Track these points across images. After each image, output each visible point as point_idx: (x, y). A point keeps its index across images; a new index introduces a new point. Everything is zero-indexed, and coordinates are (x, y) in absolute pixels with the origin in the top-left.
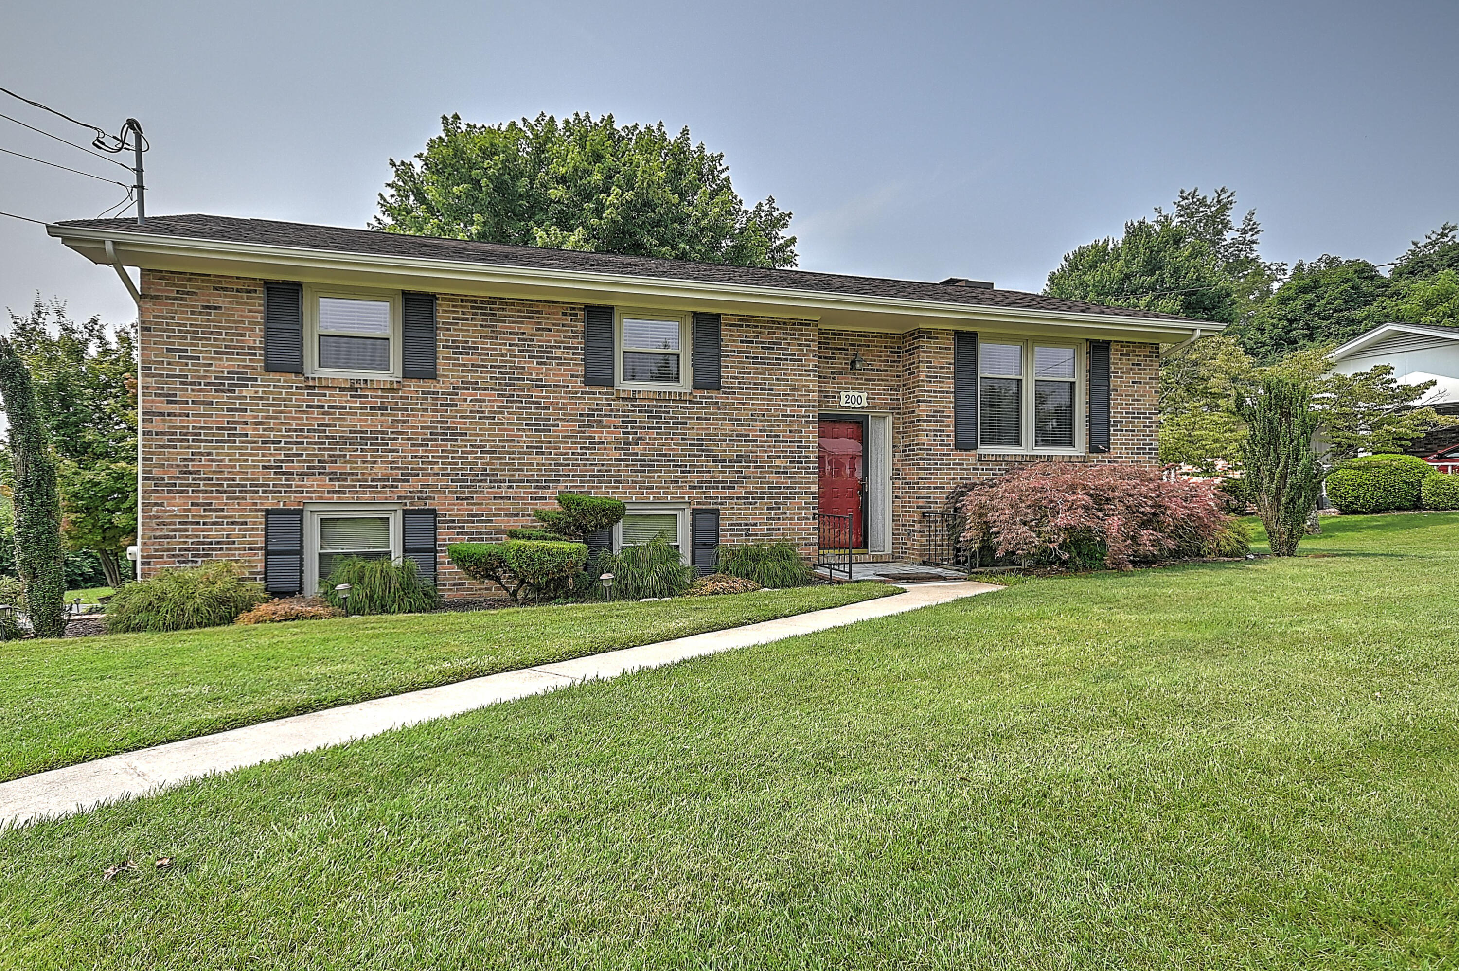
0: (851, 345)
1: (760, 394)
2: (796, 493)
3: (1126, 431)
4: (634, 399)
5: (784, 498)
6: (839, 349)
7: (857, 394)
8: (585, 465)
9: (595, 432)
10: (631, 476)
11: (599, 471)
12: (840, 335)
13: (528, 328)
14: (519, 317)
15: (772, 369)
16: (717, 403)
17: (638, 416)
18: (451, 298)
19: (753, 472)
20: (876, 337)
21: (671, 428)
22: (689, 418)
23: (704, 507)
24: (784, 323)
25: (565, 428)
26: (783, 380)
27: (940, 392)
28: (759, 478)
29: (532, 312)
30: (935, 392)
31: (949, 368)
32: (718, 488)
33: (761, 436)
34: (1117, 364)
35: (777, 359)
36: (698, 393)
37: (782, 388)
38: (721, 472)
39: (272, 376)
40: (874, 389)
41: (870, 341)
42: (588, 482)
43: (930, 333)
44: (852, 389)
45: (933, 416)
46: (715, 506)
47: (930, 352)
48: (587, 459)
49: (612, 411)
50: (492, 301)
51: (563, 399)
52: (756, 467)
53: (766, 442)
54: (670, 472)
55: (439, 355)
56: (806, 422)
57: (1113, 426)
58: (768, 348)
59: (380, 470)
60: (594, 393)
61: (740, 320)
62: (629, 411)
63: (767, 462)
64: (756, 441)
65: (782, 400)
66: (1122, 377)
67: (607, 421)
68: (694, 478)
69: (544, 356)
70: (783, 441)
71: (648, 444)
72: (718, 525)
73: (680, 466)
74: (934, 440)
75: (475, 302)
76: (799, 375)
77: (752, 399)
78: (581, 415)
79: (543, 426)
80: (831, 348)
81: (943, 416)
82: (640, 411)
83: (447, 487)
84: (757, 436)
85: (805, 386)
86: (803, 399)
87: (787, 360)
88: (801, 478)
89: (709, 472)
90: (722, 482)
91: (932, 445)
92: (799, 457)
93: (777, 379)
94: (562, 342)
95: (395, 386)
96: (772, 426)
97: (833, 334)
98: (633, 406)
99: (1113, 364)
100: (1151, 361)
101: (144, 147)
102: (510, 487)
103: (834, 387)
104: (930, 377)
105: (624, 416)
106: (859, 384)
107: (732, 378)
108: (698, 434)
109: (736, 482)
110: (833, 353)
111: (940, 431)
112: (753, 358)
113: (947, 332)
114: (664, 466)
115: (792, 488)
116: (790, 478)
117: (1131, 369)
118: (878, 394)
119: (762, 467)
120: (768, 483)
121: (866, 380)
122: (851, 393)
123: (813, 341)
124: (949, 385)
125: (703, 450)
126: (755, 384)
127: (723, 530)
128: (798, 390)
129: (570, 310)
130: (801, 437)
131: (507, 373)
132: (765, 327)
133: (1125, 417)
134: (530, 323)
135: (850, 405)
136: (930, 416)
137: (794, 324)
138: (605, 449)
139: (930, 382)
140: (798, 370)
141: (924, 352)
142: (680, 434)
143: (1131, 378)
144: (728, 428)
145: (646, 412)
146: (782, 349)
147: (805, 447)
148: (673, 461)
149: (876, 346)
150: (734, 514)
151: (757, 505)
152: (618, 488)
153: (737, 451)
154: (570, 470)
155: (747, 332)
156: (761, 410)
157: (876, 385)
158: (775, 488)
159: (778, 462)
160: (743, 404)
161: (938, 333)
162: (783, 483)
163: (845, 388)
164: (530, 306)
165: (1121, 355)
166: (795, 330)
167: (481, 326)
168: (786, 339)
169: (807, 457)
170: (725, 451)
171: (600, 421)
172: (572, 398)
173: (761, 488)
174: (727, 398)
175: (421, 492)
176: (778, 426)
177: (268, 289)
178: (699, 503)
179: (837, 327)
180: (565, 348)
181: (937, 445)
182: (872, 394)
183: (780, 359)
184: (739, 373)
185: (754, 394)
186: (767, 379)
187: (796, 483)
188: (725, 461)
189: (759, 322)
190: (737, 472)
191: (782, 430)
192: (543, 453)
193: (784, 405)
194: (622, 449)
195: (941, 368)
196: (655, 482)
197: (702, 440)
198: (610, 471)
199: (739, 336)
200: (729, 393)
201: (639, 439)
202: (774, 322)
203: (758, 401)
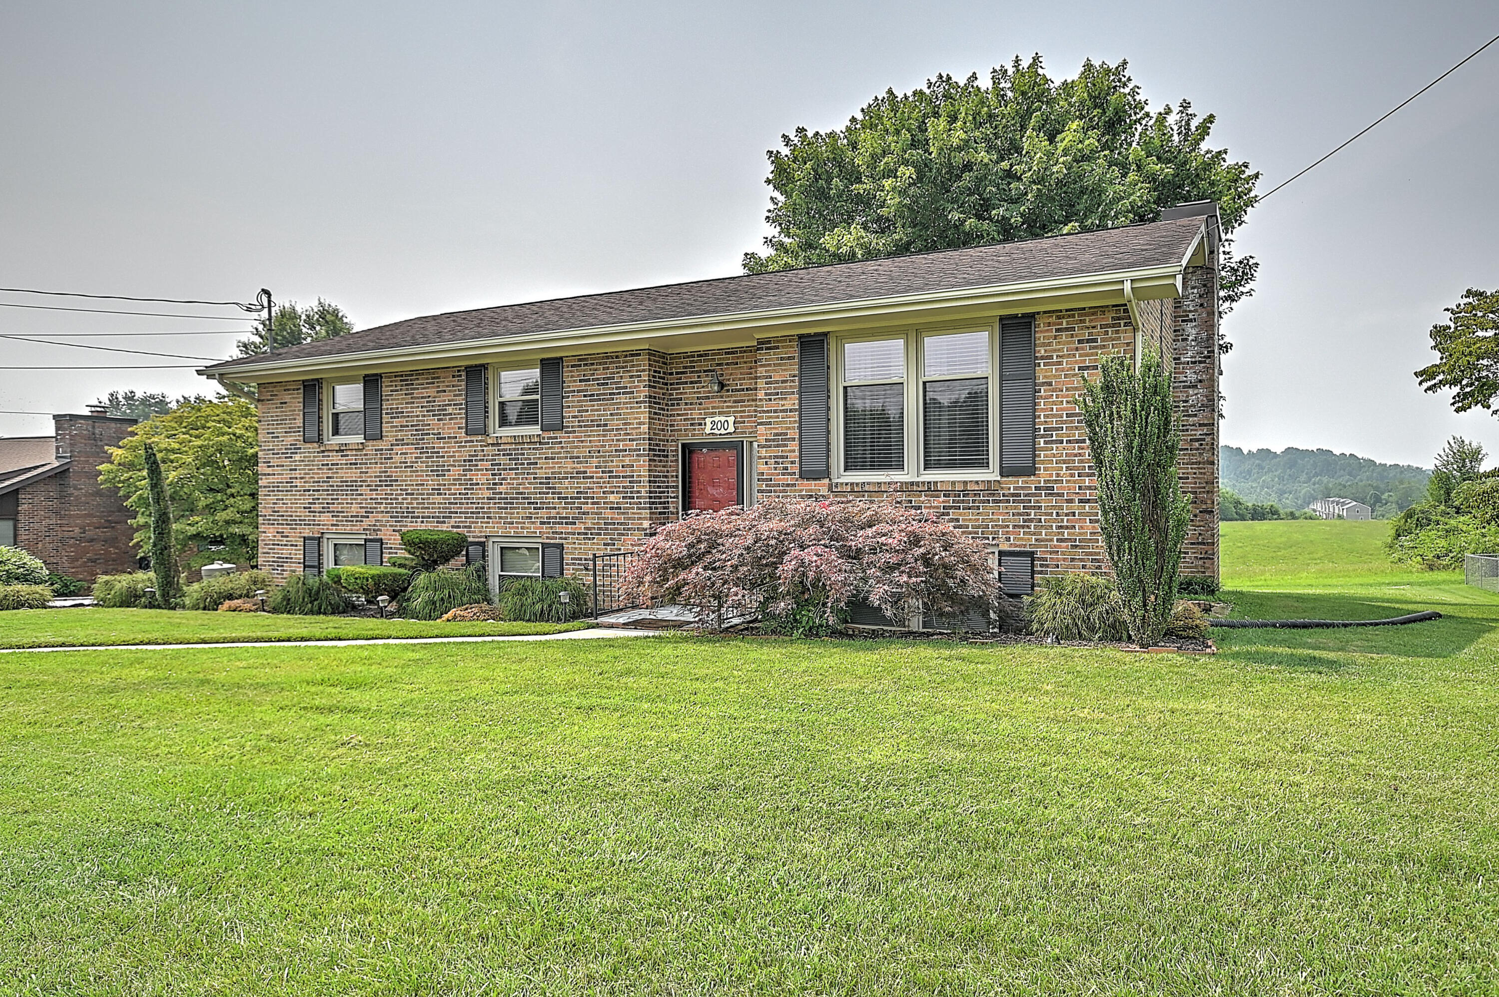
0: (718, 365)
1: (596, 431)
2: (629, 529)
3: (1069, 442)
4: (498, 444)
5: (619, 534)
6: (705, 371)
7: (723, 419)
8: (467, 503)
9: (473, 475)
10: (498, 513)
11: (476, 508)
12: (706, 355)
13: (432, 392)
14: (427, 383)
15: (607, 405)
16: (561, 443)
17: (503, 460)
18: (390, 375)
19: (591, 508)
20: (745, 352)
21: (525, 469)
22: (539, 458)
23: (552, 541)
24: (617, 357)
25: (455, 472)
26: (617, 414)
27: (782, 411)
28: (596, 514)
29: (434, 378)
30: (775, 411)
31: (793, 381)
32: (562, 523)
33: (597, 473)
34: (1049, 344)
35: (610, 394)
36: (546, 435)
37: (615, 423)
38: (564, 508)
39: (308, 445)
40: (744, 411)
41: (738, 358)
42: (469, 518)
43: (769, 342)
44: (720, 413)
45: (774, 440)
46: (561, 541)
47: (770, 365)
48: (469, 499)
49: (484, 456)
50: (412, 373)
51: (453, 448)
52: (593, 503)
53: (601, 478)
54: (525, 508)
55: (384, 421)
56: (637, 455)
57: (1042, 436)
58: (603, 384)
59: (355, 509)
60: (472, 441)
61: (580, 360)
62: (496, 455)
63: (602, 498)
64: (592, 477)
65: (615, 435)
66: (1060, 363)
67: (481, 465)
68: (543, 513)
69: (441, 414)
70: (616, 477)
71: (509, 484)
72: (562, 559)
73: (533, 503)
74: (775, 469)
75: (402, 376)
76: (631, 408)
77: (589, 436)
78: (465, 461)
79: (440, 472)
80: (697, 372)
81: (785, 440)
82: (504, 455)
83: (388, 522)
84: (593, 472)
85: (636, 418)
86: (634, 432)
87: (619, 393)
88: (633, 513)
89: (555, 508)
90: (566, 518)
91: (772, 474)
92: (631, 493)
93: (611, 414)
94: (452, 400)
95: (360, 447)
96: (607, 462)
97: (699, 356)
98: (498, 450)
99: (1044, 345)
100: (1117, 332)
101: (273, 304)
102: (422, 522)
103: (701, 414)
104: (770, 394)
105: (493, 460)
106: (728, 407)
107: (573, 417)
108: (546, 473)
109: (577, 518)
110: (699, 377)
111: (782, 457)
112: (590, 396)
113: (790, 338)
114: (521, 503)
115: (625, 524)
116: (623, 513)
117: (1077, 349)
118: (748, 416)
119: (597, 503)
120: (604, 518)
121: (735, 402)
122: (717, 419)
123: (644, 371)
124: (792, 402)
125: (550, 488)
126: (592, 421)
127: (567, 564)
128: (630, 424)
129: (455, 372)
130: (633, 471)
131: (420, 430)
132: (600, 364)
133: (1066, 422)
134: (433, 387)
135: (716, 431)
136: (770, 440)
137: (626, 356)
138: (480, 489)
139: (770, 400)
140: (630, 403)
141: (761, 366)
142: (532, 473)
143: (1076, 362)
144: (569, 466)
145: (508, 454)
146: (616, 383)
147: (637, 482)
148: (527, 498)
149: (745, 362)
150: (576, 549)
151: (595, 541)
152: (489, 523)
153: (576, 488)
154: (458, 508)
155: (585, 370)
156: (597, 446)
157: (745, 406)
158: (610, 524)
159: (612, 498)
160: (582, 442)
161: (778, 341)
162: (617, 519)
163: (712, 413)
164: (433, 373)
165: (1057, 330)
166: (627, 362)
167: (406, 394)
168: (618, 373)
169: (638, 492)
170: (567, 488)
171: (477, 465)
172: (459, 447)
173: (598, 523)
174: (569, 437)
175: (375, 525)
176: (612, 461)
177: (304, 386)
178: (548, 538)
179: (701, 348)
180: (454, 405)
181: (778, 474)
182: (741, 417)
183: (614, 394)
184: (579, 411)
185: (591, 431)
186: (603, 415)
187: (629, 519)
188: (567, 498)
189: (595, 359)
190: (577, 508)
191: (615, 464)
192: (441, 494)
193: (618, 440)
194: (492, 489)
195: (783, 382)
196: (515, 518)
197: (549, 478)
198: (483, 508)
199: (578, 376)
200: (570, 432)
201: (503, 479)
202: (607, 358)
203: (595, 438)
